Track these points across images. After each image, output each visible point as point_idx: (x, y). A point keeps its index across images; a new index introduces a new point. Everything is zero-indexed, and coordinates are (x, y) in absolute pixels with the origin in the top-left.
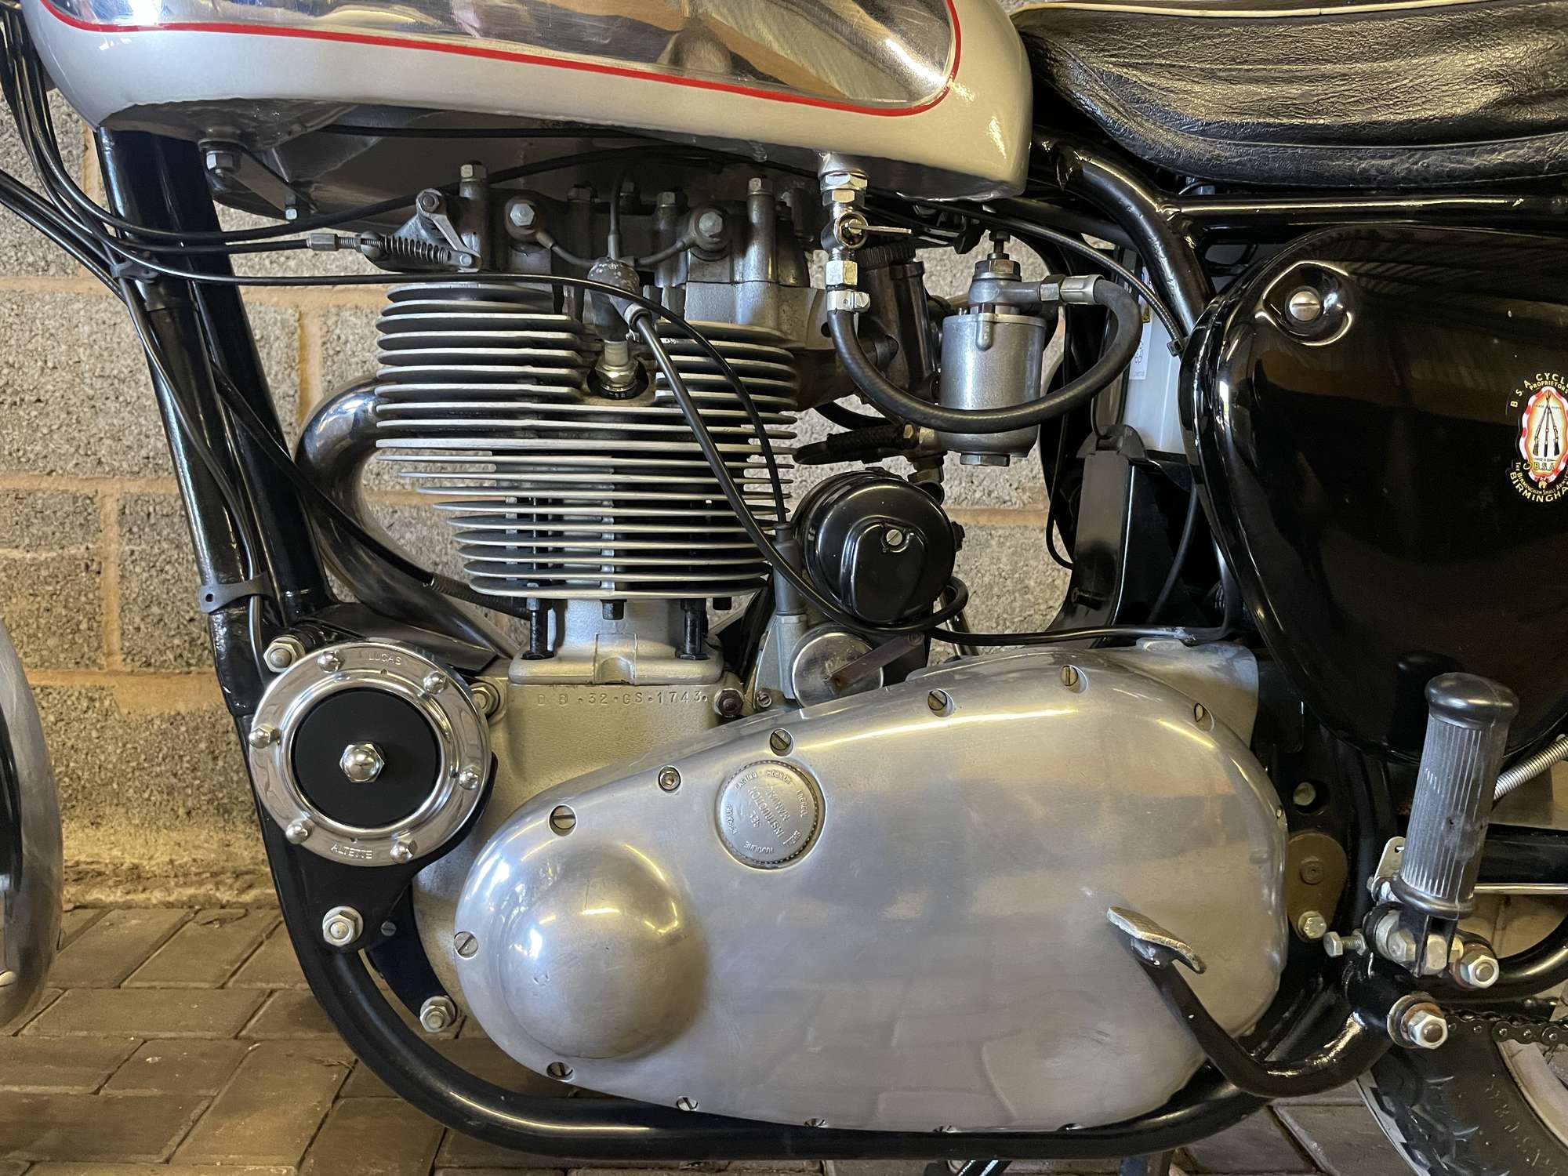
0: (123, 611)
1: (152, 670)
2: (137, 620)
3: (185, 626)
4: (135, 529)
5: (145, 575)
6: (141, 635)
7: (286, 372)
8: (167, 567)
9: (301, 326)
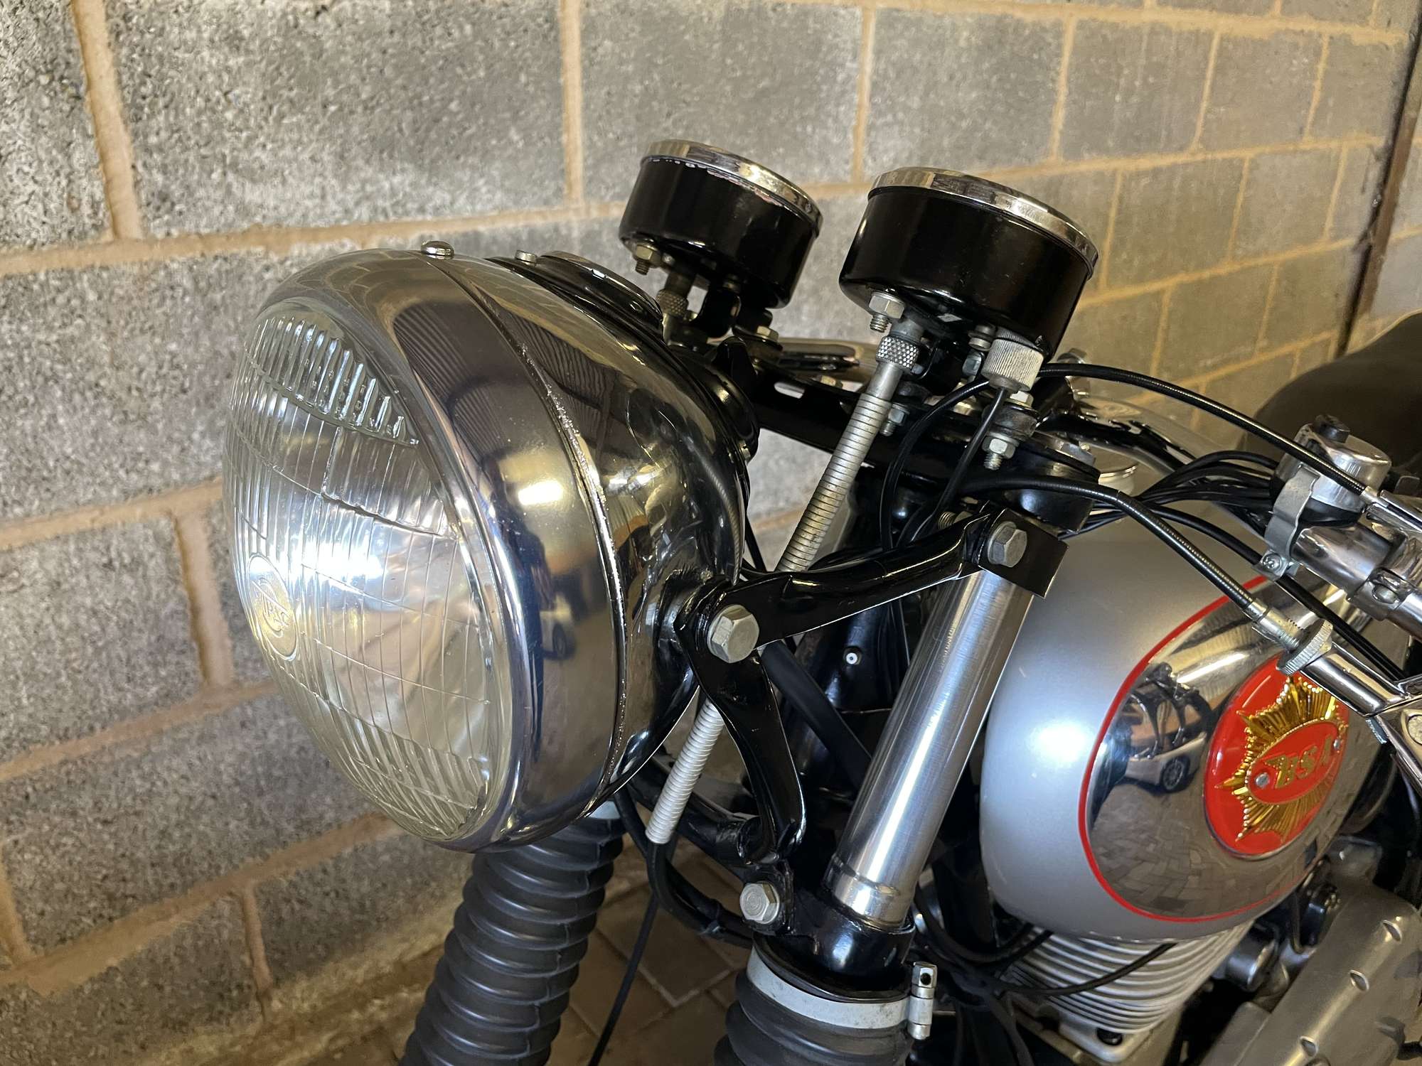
0: (19, 902)
1: (69, 942)
2: (40, 905)
3: (99, 886)
4: (13, 818)
5: (38, 860)
6: (47, 917)
7: (170, 589)
8: (64, 840)
9: (179, 534)
